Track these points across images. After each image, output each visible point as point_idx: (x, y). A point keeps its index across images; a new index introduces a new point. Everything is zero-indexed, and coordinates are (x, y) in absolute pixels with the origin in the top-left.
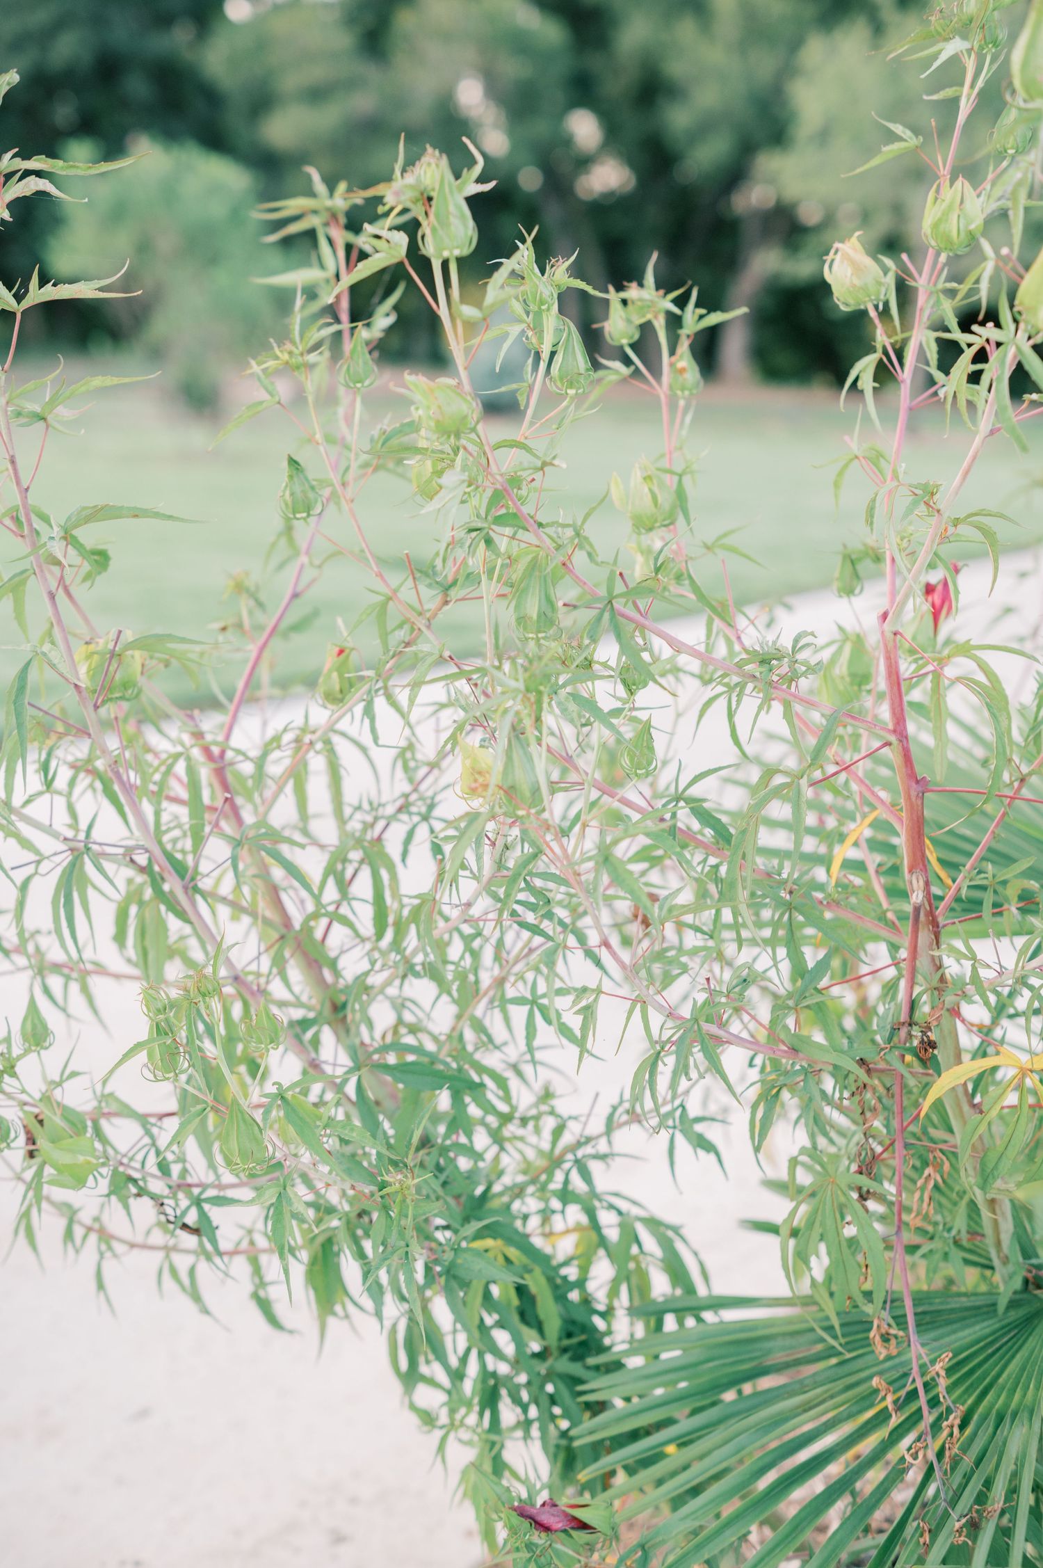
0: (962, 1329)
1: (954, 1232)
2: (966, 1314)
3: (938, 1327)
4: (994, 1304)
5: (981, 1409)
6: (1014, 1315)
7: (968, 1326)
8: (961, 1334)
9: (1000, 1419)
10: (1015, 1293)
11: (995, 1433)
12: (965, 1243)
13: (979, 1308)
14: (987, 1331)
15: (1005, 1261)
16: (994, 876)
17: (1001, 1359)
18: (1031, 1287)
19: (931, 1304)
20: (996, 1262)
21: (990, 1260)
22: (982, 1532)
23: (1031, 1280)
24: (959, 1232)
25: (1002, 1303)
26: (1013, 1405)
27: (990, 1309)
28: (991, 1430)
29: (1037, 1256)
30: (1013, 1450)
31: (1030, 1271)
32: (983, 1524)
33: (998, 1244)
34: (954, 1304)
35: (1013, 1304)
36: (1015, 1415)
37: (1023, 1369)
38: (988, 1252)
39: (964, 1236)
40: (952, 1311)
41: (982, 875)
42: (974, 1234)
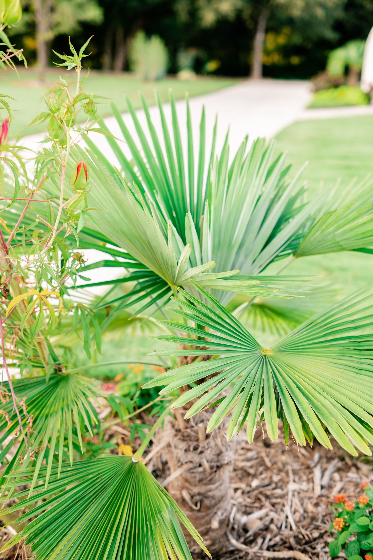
0: (34, 389)
1: (28, 357)
2: (36, 384)
3: (26, 390)
4: (45, 380)
5: (41, 416)
6: (52, 382)
7: (37, 388)
8: (34, 391)
9: (47, 417)
10: (52, 374)
11: (45, 422)
12: (33, 360)
13: (40, 381)
14: (43, 389)
15: (48, 364)
16: (25, 229)
17: (48, 397)
18: (58, 372)
19: (23, 383)
20: (45, 365)
21: (42, 364)
22: (39, 455)
23: (57, 369)
24: (30, 356)
25: (47, 378)
26: (51, 412)
27: (42, 382)
28: (44, 421)
29: (58, 361)
30: (50, 426)
31: (56, 366)
32: (40, 453)
33: (44, 359)
34: (32, 381)
35: (51, 379)
36: (51, 415)
37: (54, 399)
38: (41, 361)
39: (32, 357)
40: (31, 384)
41: (21, 229)
42: (36, 356)
